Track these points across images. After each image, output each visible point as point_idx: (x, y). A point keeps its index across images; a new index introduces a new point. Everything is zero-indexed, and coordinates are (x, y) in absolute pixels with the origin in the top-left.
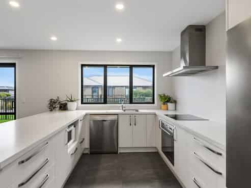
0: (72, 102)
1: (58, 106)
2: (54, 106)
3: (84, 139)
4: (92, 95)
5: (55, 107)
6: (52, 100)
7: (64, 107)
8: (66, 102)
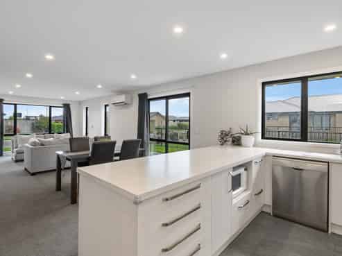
0: (247, 136)
1: (231, 139)
2: (225, 139)
3: (262, 191)
4: (290, 127)
5: (226, 141)
6: (222, 131)
7: (237, 142)
8: (240, 135)
